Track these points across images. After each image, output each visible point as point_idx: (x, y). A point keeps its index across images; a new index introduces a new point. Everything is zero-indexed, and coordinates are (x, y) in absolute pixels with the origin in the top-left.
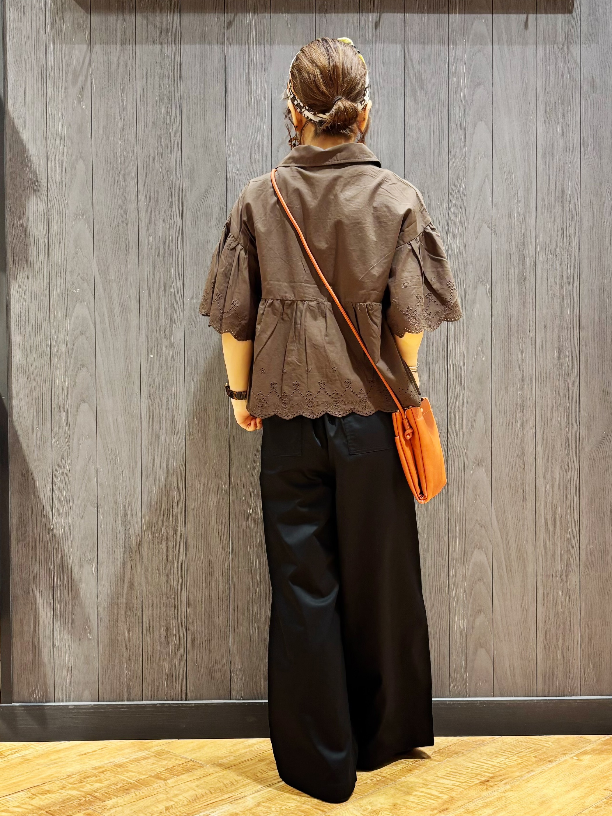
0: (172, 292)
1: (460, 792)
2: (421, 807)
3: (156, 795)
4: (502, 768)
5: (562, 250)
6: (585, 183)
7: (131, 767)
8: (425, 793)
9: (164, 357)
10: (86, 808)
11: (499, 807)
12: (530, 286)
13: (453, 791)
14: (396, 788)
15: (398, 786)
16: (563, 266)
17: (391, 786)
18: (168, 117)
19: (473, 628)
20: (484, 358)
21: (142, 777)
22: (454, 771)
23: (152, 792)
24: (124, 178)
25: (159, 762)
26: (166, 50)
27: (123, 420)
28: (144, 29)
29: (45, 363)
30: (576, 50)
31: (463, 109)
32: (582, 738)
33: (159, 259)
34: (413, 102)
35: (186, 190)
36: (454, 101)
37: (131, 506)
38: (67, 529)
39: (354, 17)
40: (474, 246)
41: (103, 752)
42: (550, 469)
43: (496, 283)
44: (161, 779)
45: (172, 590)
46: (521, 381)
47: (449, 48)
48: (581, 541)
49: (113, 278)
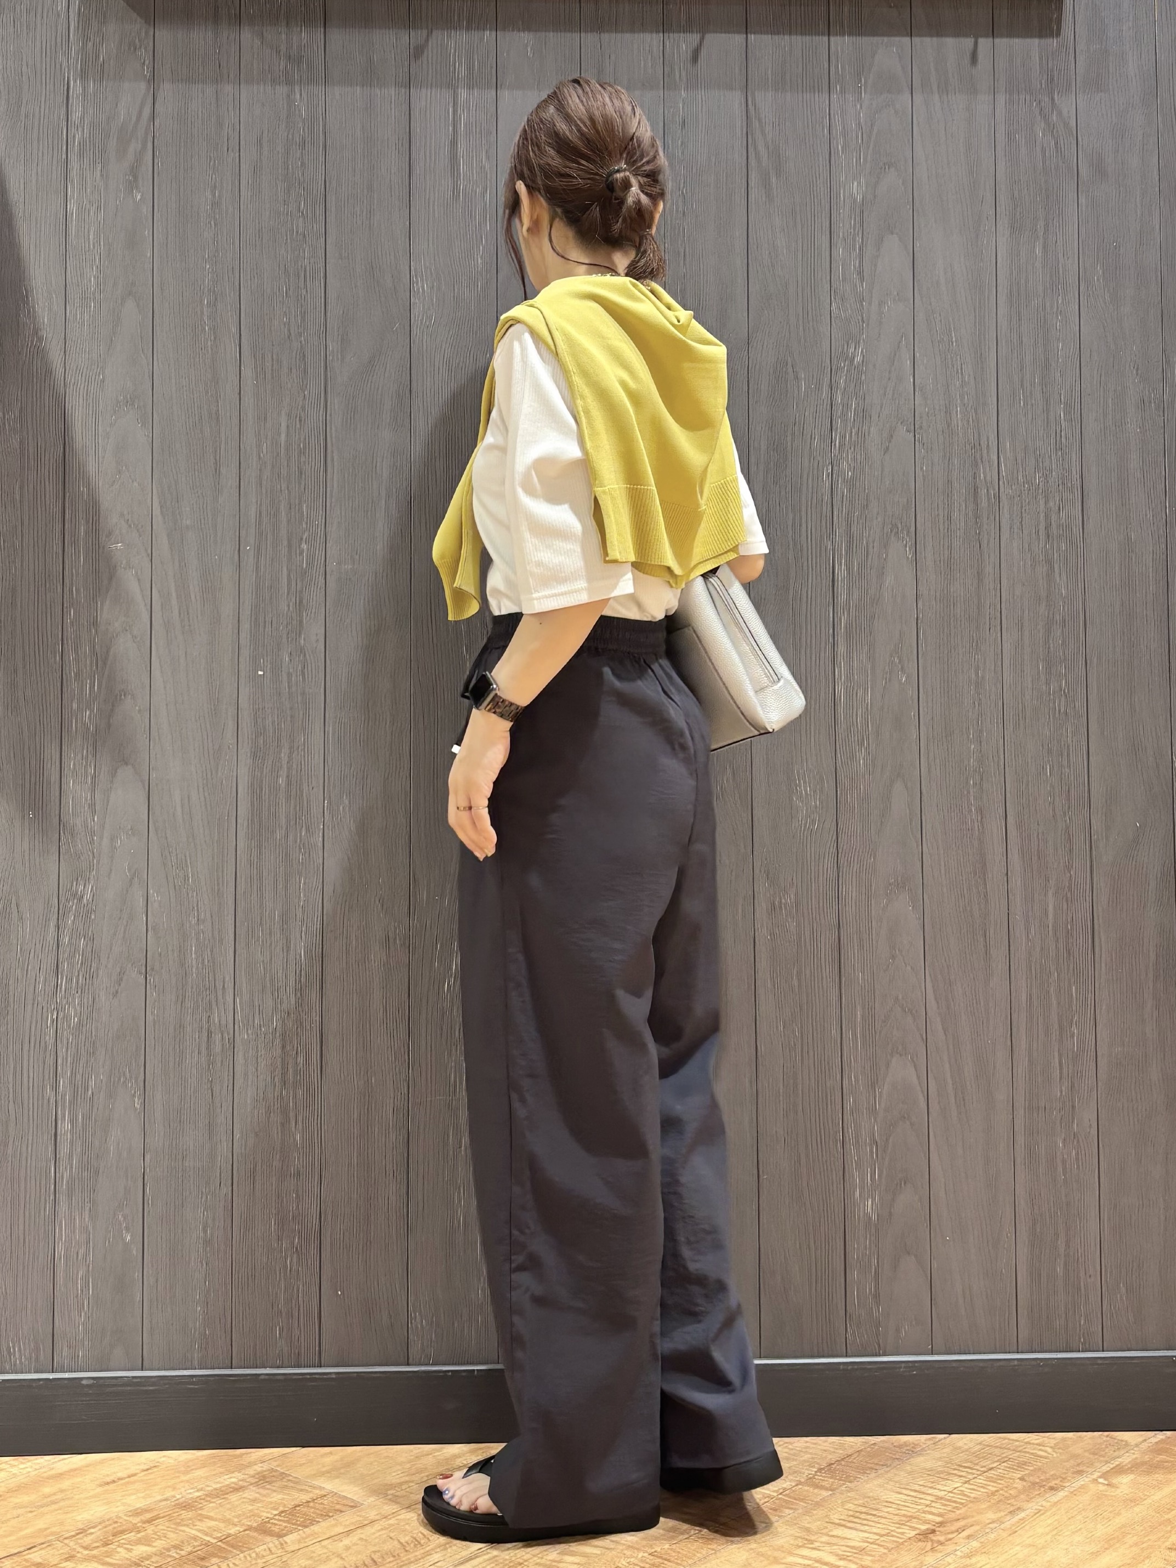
0: (303, 550)
1: (880, 1555)
4: (960, 1503)
5: (1050, 475)
6: (1090, 350)
7: (210, 1508)
8: (809, 1558)
9: (285, 675)
12: (988, 542)
13: (867, 1554)
14: (751, 1549)
16: (1051, 504)
18: (301, 219)
19: (890, 1216)
20: (904, 679)
21: (233, 1530)
22: (864, 1510)
23: (253, 1562)
24: (215, 333)
25: (265, 1496)
26: (298, 96)
27: (202, 799)
28: (255, 56)
29: (52, 687)
30: (1066, 104)
31: (858, 211)
32: (1111, 1438)
33: (279, 487)
34: (764, 199)
35: (333, 357)
36: (840, 196)
37: (214, 971)
38: (85, 1018)
39: (652, 40)
40: (882, 466)
41: (151, 1477)
42: (1036, 895)
43: (924, 536)
44: (271, 1533)
45: (292, 1141)
46: (975, 723)
47: (832, 99)
48: (1098, 1039)
49: (188, 522)
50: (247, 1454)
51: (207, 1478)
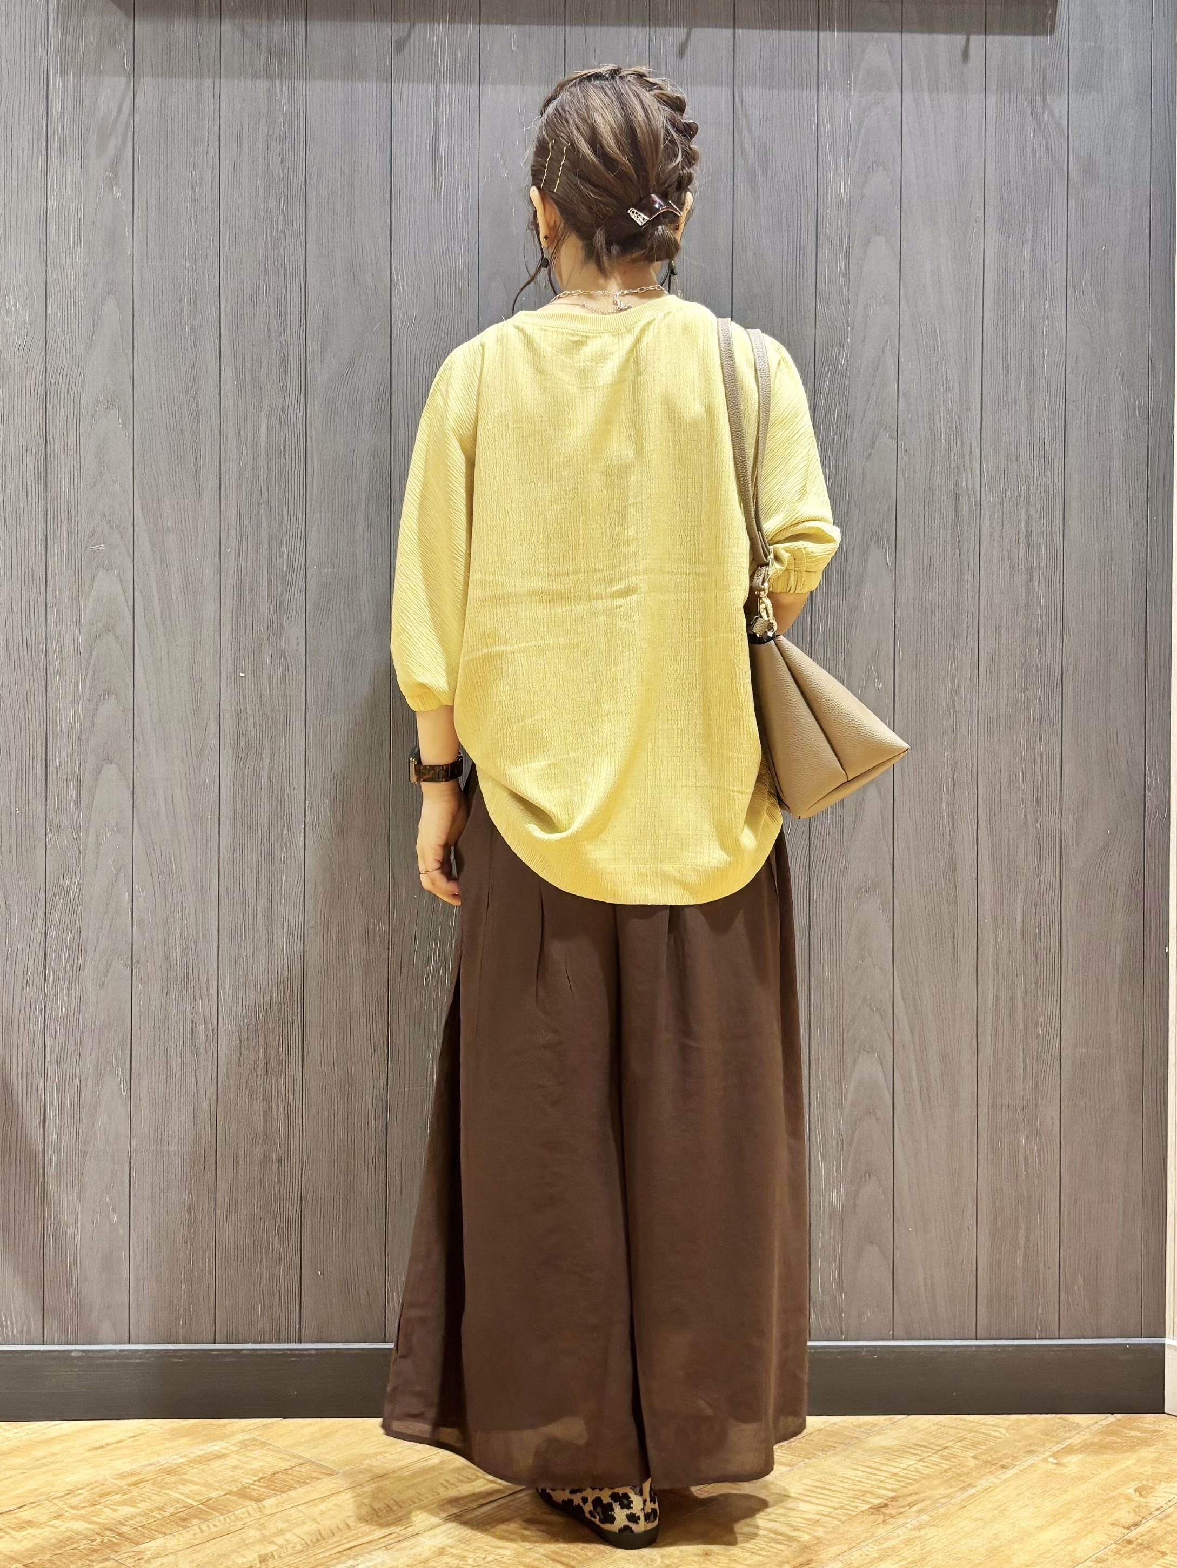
0: (283, 553)
1: (833, 1528)
3: (242, 1531)
4: (912, 1479)
5: (1030, 483)
6: (1075, 357)
7: (193, 1474)
9: (265, 677)
10: (103, 1557)
12: (968, 551)
13: (820, 1525)
14: (709, 1520)
15: (712, 1516)
16: (1032, 512)
17: (699, 1515)
18: (281, 217)
19: (855, 1205)
20: (881, 686)
21: (214, 1494)
22: (820, 1484)
23: (233, 1524)
24: (195, 333)
25: (248, 1463)
26: (278, 90)
27: (185, 797)
28: (236, 50)
30: (1058, 104)
31: (844, 211)
32: (1063, 1419)
33: (259, 489)
34: (749, 197)
35: (313, 357)
36: (827, 198)
37: (198, 964)
38: (73, 1008)
39: (638, 35)
40: (864, 473)
41: (138, 1443)
42: (1005, 900)
43: (904, 544)
44: (251, 1498)
45: (274, 1128)
46: (950, 730)
47: (820, 96)
48: (1062, 1040)
49: (169, 524)
50: (231, 1423)
51: (190, 1445)
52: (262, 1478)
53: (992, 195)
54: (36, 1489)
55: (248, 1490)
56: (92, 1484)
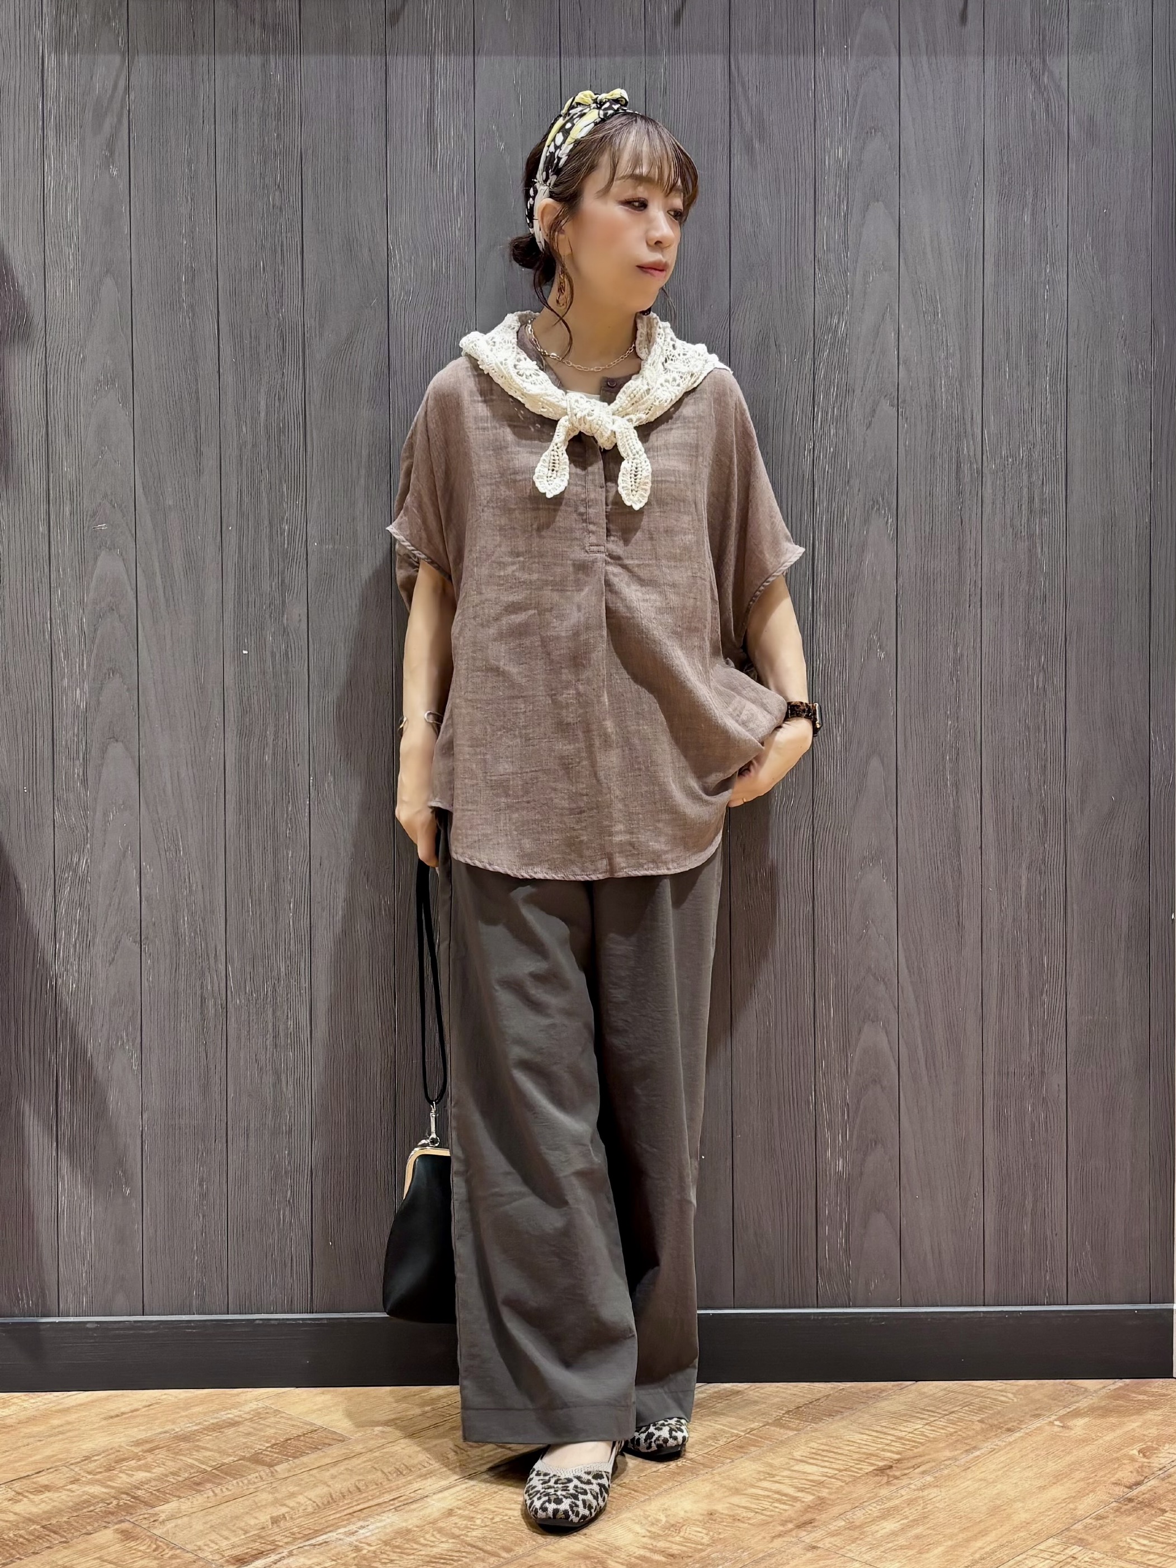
0: (284, 529)
1: (837, 1488)
2: (763, 1517)
3: (255, 1494)
4: (918, 1442)
5: (1032, 450)
6: (1076, 321)
7: (207, 1441)
8: (770, 1490)
9: (268, 654)
10: (120, 1519)
11: (911, 1518)
12: (970, 518)
13: (824, 1487)
14: (715, 1482)
15: (717, 1478)
16: (1034, 478)
17: (704, 1477)
18: (277, 193)
19: (861, 1174)
20: (882, 656)
21: (227, 1460)
22: (827, 1448)
23: (245, 1488)
24: (193, 310)
25: (260, 1430)
26: (273, 66)
27: (191, 775)
28: (230, 25)
29: (41, 665)
30: (1058, 66)
31: (843, 178)
32: (1071, 1385)
33: (259, 466)
34: (746, 166)
35: (311, 333)
36: (824, 162)
37: (206, 940)
38: (82, 984)
40: (865, 442)
41: (153, 1412)
42: (1009, 868)
43: (906, 512)
44: (263, 1463)
45: (283, 1101)
46: (953, 700)
47: (817, 62)
48: (1068, 1007)
49: (171, 503)
50: (243, 1392)
51: (205, 1414)
52: (274, 1445)
53: (992, 160)
54: (53, 1456)
55: (262, 1456)
56: (107, 1450)
